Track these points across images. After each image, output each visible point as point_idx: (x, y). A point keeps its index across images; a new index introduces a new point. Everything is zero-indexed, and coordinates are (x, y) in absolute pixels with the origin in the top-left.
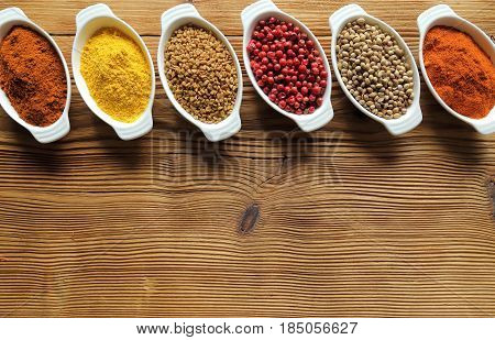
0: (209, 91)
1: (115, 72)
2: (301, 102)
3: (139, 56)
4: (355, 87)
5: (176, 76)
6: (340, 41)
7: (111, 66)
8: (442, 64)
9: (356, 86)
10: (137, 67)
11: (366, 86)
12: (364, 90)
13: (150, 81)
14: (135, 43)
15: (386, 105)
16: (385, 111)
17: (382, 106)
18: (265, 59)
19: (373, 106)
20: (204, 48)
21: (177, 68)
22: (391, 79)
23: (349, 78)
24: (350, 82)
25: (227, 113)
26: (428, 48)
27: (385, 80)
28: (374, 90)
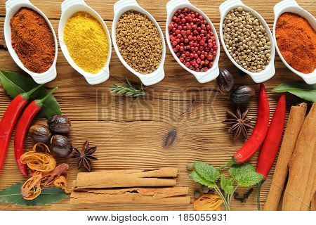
0: (145, 54)
1: (87, 41)
2: (199, 64)
3: (101, 32)
4: (234, 52)
5: (124, 44)
6: (225, 21)
7: (84, 38)
8: (287, 37)
9: (235, 50)
10: (100, 39)
11: (241, 51)
12: (239, 54)
13: (108, 48)
14: (99, 23)
15: (253, 63)
16: (252, 67)
17: (250, 64)
18: (179, 35)
19: (244, 64)
20: (141, 26)
21: (124, 39)
22: (257, 47)
23: (230, 46)
24: (231, 48)
25: (156, 68)
26: (279, 27)
27: (253, 48)
28: (246, 54)
